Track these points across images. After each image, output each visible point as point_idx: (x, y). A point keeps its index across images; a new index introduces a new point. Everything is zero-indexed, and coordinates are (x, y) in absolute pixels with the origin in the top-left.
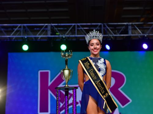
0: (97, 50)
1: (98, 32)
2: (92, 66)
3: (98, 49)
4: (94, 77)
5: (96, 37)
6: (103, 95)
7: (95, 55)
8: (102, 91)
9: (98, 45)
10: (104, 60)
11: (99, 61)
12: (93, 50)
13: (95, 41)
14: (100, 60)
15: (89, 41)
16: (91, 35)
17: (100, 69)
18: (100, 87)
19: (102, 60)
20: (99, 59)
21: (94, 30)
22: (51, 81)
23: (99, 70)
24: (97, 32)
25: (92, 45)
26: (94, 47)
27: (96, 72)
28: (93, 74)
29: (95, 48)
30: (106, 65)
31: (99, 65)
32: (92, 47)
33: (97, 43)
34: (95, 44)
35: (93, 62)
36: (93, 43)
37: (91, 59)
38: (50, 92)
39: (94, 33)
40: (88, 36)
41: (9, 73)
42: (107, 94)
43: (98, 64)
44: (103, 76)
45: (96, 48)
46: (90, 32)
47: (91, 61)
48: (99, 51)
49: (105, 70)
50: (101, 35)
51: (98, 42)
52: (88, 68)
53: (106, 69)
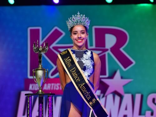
0: (82, 40)
1: (84, 16)
2: (74, 63)
3: (84, 39)
4: (77, 78)
5: (80, 22)
6: (89, 102)
7: (80, 47)
8: (88, 96)
9: (83, 33)
10: (92, 53)
11: (85, 56)
12: (77, 40)
13: (79, 28)
14: (86, 54)
15: (72, 28)
16: (74, 19)
17: (85, 67)
18: (85, 92)
19: (89, 53)
20: (85, 52)
21: (79, 13)
22: (43, 39)
23: (84, 69)
24: (82, 15)
25: (76, 34)
26: (78, 36)
27: (79, 72)
28: (75, 75)
29: (79, 38)
30: (93, 61)
31: (84, 62)
32: (75, 37)
33: (82, 31)
34: (79, 33)
35: (76, 57)
36: (76, 30)
37: (74, 52)
39: (78, 17)
40: (70, 21)
42: (94, 100)
43: (82, 61)
44: (89, 76)
45: (81, 38)
46: (73, 16)
47: (74, 56)
48: (84, 41)
49: (92, 67)
50: (87, 20)
51: (84, 29)
52: (70, 66)
53: (94, 66)
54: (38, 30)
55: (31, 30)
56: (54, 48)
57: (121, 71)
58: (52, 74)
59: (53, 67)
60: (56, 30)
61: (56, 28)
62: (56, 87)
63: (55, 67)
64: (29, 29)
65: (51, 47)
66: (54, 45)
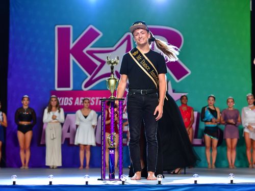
22: (73, 42)
38: (72, 58)
41: (11, 28)
54: (69, 29)
55: (59, 29)
56: (88, 52)
57: (173, 83)
58: (86, 86)
59: (87, 77)
60: (91, 30)
61: (91, 26)
62: (91, 102)
63: (89, 77)
64: (56, 27)
65: (85, 51)
66: (88, 48)
